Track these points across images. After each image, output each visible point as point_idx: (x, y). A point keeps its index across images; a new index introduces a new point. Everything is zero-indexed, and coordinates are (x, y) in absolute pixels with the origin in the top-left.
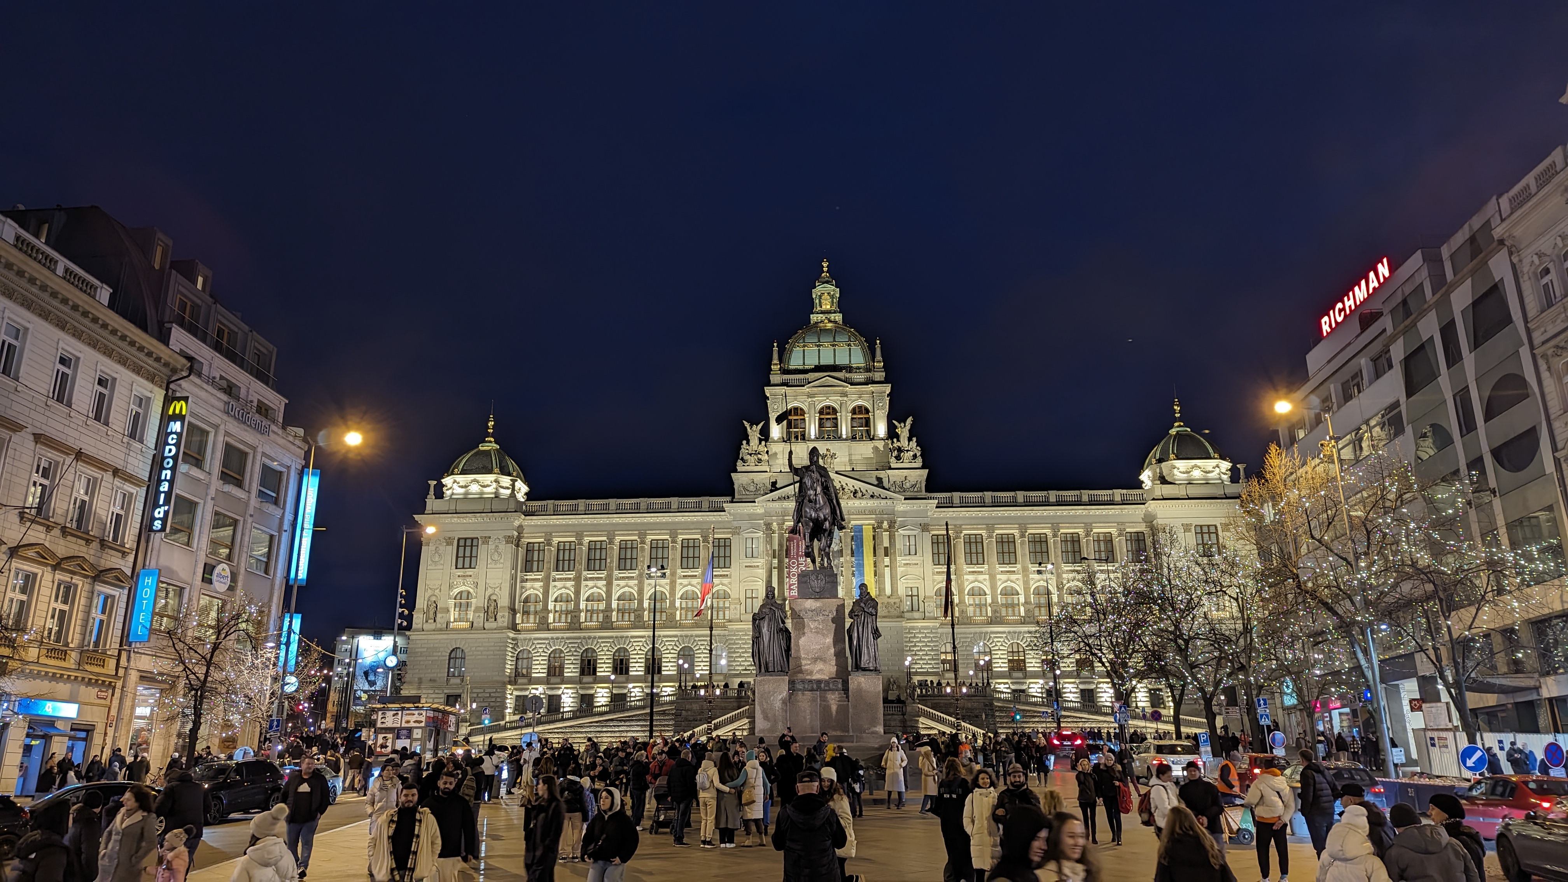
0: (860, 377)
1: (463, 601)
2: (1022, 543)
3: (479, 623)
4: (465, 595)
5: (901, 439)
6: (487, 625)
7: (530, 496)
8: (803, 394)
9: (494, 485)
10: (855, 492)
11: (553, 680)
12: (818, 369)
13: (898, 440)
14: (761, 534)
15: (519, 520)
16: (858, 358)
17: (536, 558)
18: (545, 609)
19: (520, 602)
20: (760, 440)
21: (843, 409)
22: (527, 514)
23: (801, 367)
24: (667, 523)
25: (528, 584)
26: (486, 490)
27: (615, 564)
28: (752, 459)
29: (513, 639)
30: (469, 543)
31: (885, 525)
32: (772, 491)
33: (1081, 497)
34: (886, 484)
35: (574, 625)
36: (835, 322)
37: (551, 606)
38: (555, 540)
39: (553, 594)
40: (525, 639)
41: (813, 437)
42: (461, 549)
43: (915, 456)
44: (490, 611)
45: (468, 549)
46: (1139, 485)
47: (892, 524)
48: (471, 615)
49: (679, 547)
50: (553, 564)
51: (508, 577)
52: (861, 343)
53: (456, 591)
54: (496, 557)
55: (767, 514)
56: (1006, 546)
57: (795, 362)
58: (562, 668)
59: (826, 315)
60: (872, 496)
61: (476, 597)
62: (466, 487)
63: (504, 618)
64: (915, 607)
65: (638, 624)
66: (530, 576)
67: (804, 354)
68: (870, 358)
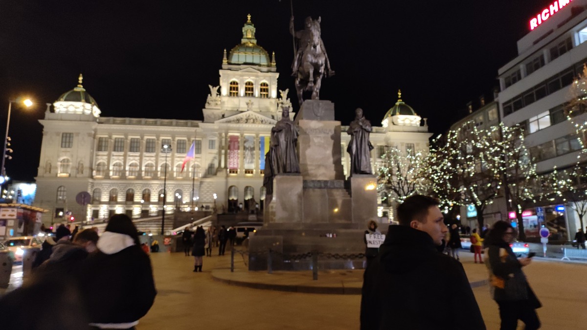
0: (265, 69)
1: (65, 165)
3: (73, 174)
4: (66, 161)
5: (283, 98)
6: (78, 176)
7: (101, 115)
8: (237, 75)
9: (82, 108)
10: (262, 121)
11: (112, 202)
12: (245, 64)
14: (216, 138)
15: (95, 126)
16: (263, 60)
17: (103, 144)
18: (108, 170)
19: (95, 165)
20: (217, 95)
21: (256, 84)
22: (99, 123)
23: (237, 63)
24: (170, 132)
25: (99, 157)
26: (77, 110)
27: (144, 149)
28: (213, 103)
29: (92, 183)
30: (68, 135)
32: (222, 118)
35: (123, 177)
36: (253, 43)
37: (111, 168)
38: (114, 137)
39: (113, 162)
40: (97, 183)
41: (242, 96)
42: (64, 139)
44: (79, 169)
45: (68, 139)
48: (69, 171)
49: (176, 143)
50: (112, 148)
51: (89, 153)
52: (266, 54)
53: (62, 159)
54: (83, 143)
55: (220, 129)
58: (116, 197)
59: (250, 40)
60: (270, 123)
61: (72, 162)
62: (67, 108)
63: (86, 172)
65: (155, 178)
66: (100, 153)
67: (238, 56)
68: (269, 60)
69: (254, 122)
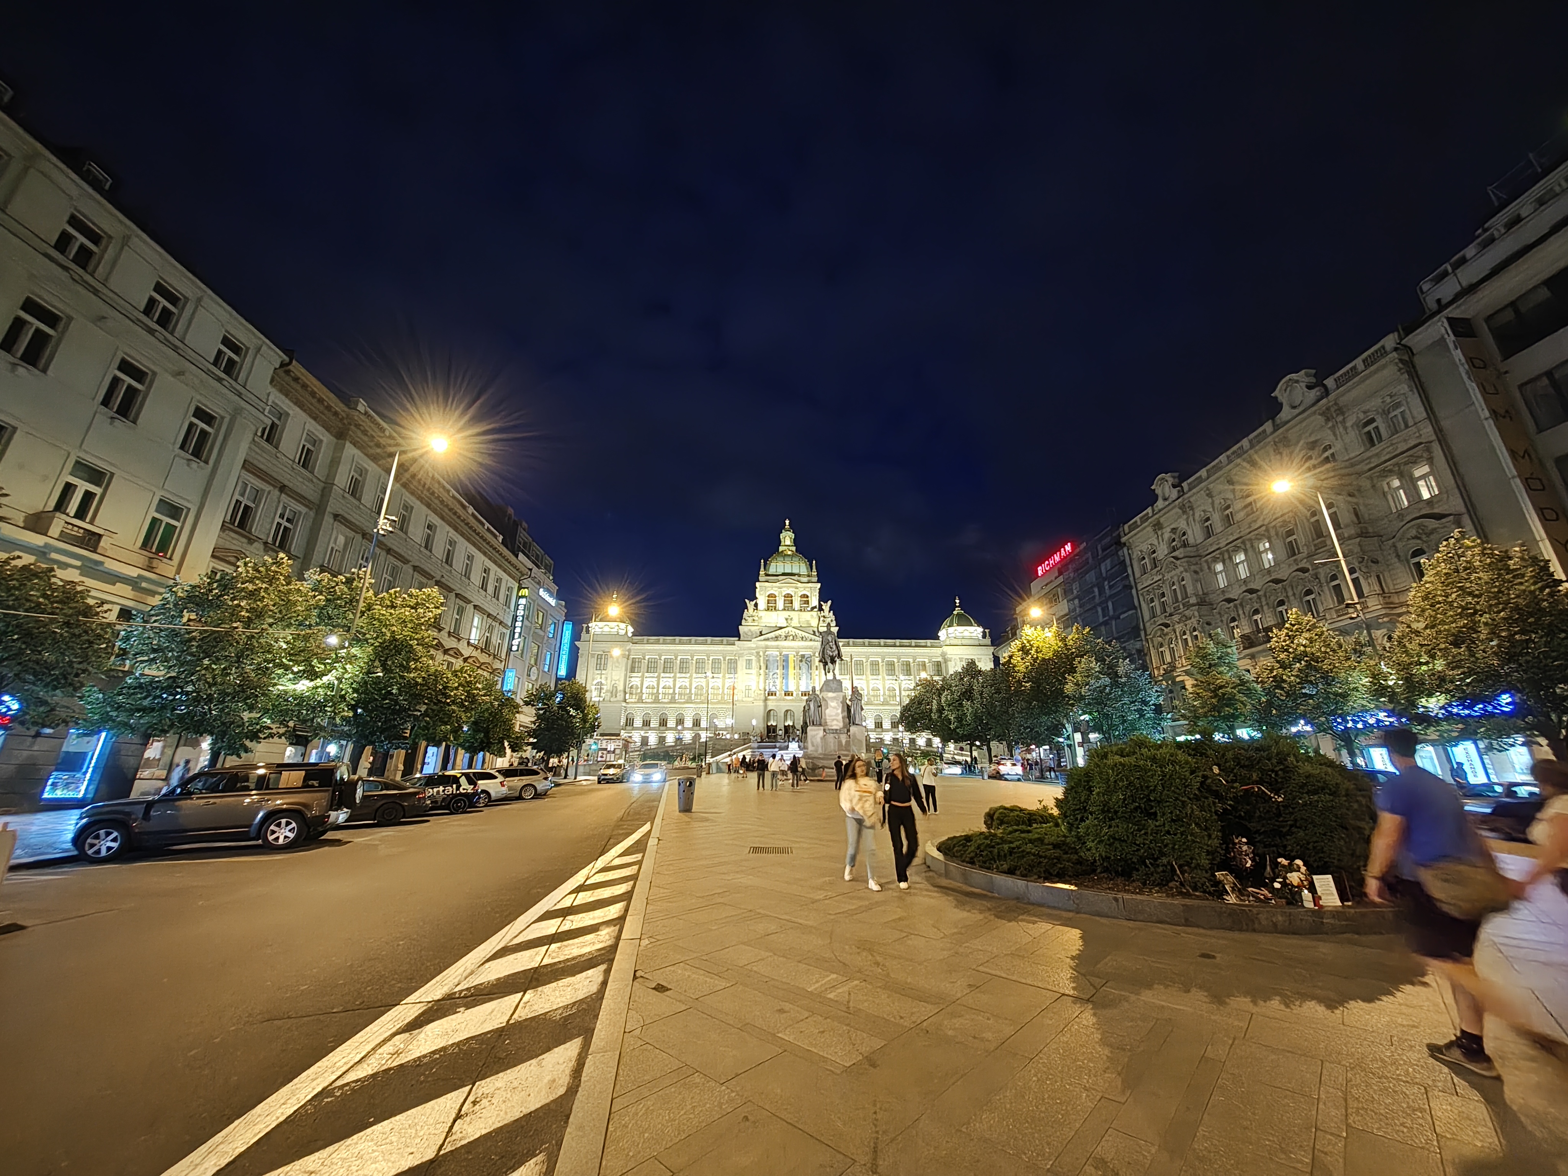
0: (805, 579)
1: (599, 688)
2: (883, 665)
3: (607, 698)
4: (600, 684)
6: (612, 699)
7: (634, 634)
8: (775, 587)
9: (617, 628)
11: (645, 728)
12: (784, 574)
13: (824, 612)
14: (754, 657)
15: (630, 646)
16: (804, 570)
17: (637, 666)
18: (641, 692)
19: (629, 688)
20: (754, 609)
21: (796, 595)
22: (634, 643)
23: (774, 574)
24: (705, 650)
25: (632, 679)
26: (612, 630)
27: (678, 670)
28: (750, 619)
29: (625, 707)
30: (603, 657)
32: (760, 636)
33: (911, 643)
35: (657, 701)
36: (792, 551)
37: (645, 690)
38: (647, 657)
39: (645, 685)
40: (631, 707)
41: (781, 609)
42: (599, 661)
44: (614, 692)
45: (603, 660)
46: (937, 638)
48: (604, 695)
49: (711, 662)
50: (646, 670)
51: (623, 675)
52: (805, 562)
53: (596, 681)
54: (617, 664)
55: (757, 647)
56: (874, 666)
57: (772, 570)
58: (650, 722)
59: (788, 547)
61: (606, 685)
62: (602, 628)
63: (620, 696)
65: (689, 701)
66: (634, 675)
67: (776, 566)
68: (810, 570)
69: (793, 640)
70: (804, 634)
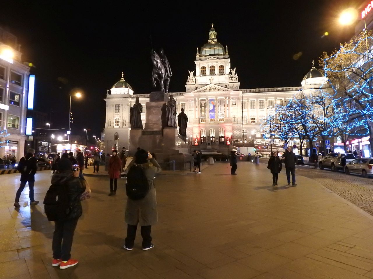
0: (221, 57)
2: (266, 102)
3: (121, 126)
4: (118, 119)
5: (233, 74)
7: (134, 94)
8: (205, 63)
9: (124, 90)
10: (219, 89)
12: (210, 55)
13: (232, 75)
14: (193, 102)
15: (130, 100)
16: (221, 52)
20: (193, 76)
21: (217, 66)
22: (133, 98)
23: (205, 55)
26: (121, 92)
28: (191, 81)
30: (118, 106)
31: (227, 98)
32: (196, 90)
33: (283, 89)
34: (228, 87)
36: (215, 42)
41: (208, 75)
42: (116, 107)
43: (236, 79)
45: (118, 107)
46: (301, 85)
47: (229, 98)
52: (222, 47)
53: (115, 118)
54: (125, 109)
55: (195, 96)
56: (261, 103)
59: (213, 40)
60: (224, 90)
62: (116, 91)
63: (127, 125)
64: (235, 120)
67: (206, 51)
68: (224, 51)
69: (214, 91)
70: (220, 87)
